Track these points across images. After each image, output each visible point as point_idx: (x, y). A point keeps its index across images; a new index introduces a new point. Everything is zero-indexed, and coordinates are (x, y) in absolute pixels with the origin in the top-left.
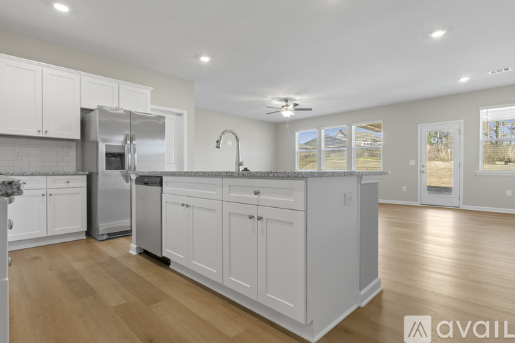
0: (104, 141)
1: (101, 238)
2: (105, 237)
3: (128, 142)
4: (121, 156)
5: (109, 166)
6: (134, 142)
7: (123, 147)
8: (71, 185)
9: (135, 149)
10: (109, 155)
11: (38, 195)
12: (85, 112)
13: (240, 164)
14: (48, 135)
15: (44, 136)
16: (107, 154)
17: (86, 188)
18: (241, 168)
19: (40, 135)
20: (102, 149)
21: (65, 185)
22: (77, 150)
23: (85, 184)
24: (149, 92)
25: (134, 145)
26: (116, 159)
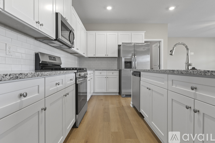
0: (124, 57)
1: (122, 96)
2: (124, 96)
3: (133, 57)
4: (130, 63)
5: (126, 67)
6: (136, 57)
7: (131, 59)
8: (114, 74)
9: (136, 59)
10: (126, 63)
11: (104, 77)
12: (119, 46)
13: (189, 65)
14: (108, 56)
15: (107, 57)
16: (125, 62)
17: (118, 76)
18: (190, 68)
19: (106, 56)
20: (123, 60)
21: (112, 74)
22: (117, 61)
23: (118, 74)
24: (144, 33)
25: (136, 58)
26: (129, 64)
